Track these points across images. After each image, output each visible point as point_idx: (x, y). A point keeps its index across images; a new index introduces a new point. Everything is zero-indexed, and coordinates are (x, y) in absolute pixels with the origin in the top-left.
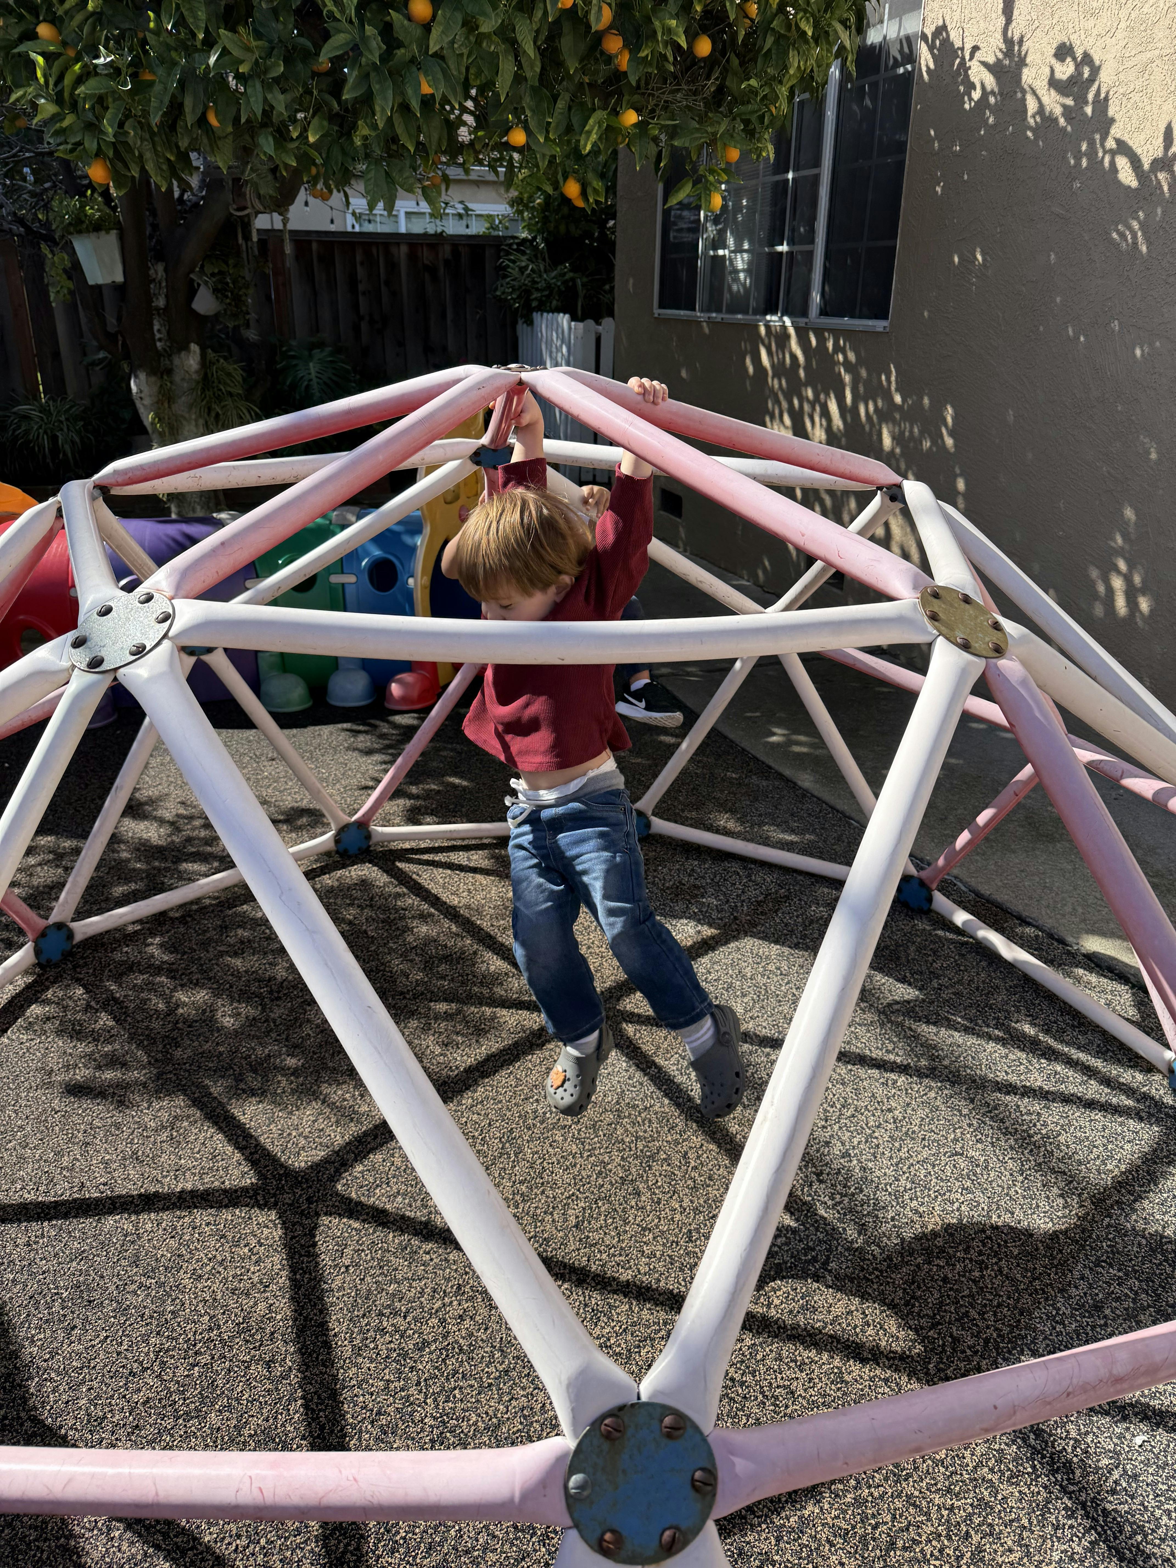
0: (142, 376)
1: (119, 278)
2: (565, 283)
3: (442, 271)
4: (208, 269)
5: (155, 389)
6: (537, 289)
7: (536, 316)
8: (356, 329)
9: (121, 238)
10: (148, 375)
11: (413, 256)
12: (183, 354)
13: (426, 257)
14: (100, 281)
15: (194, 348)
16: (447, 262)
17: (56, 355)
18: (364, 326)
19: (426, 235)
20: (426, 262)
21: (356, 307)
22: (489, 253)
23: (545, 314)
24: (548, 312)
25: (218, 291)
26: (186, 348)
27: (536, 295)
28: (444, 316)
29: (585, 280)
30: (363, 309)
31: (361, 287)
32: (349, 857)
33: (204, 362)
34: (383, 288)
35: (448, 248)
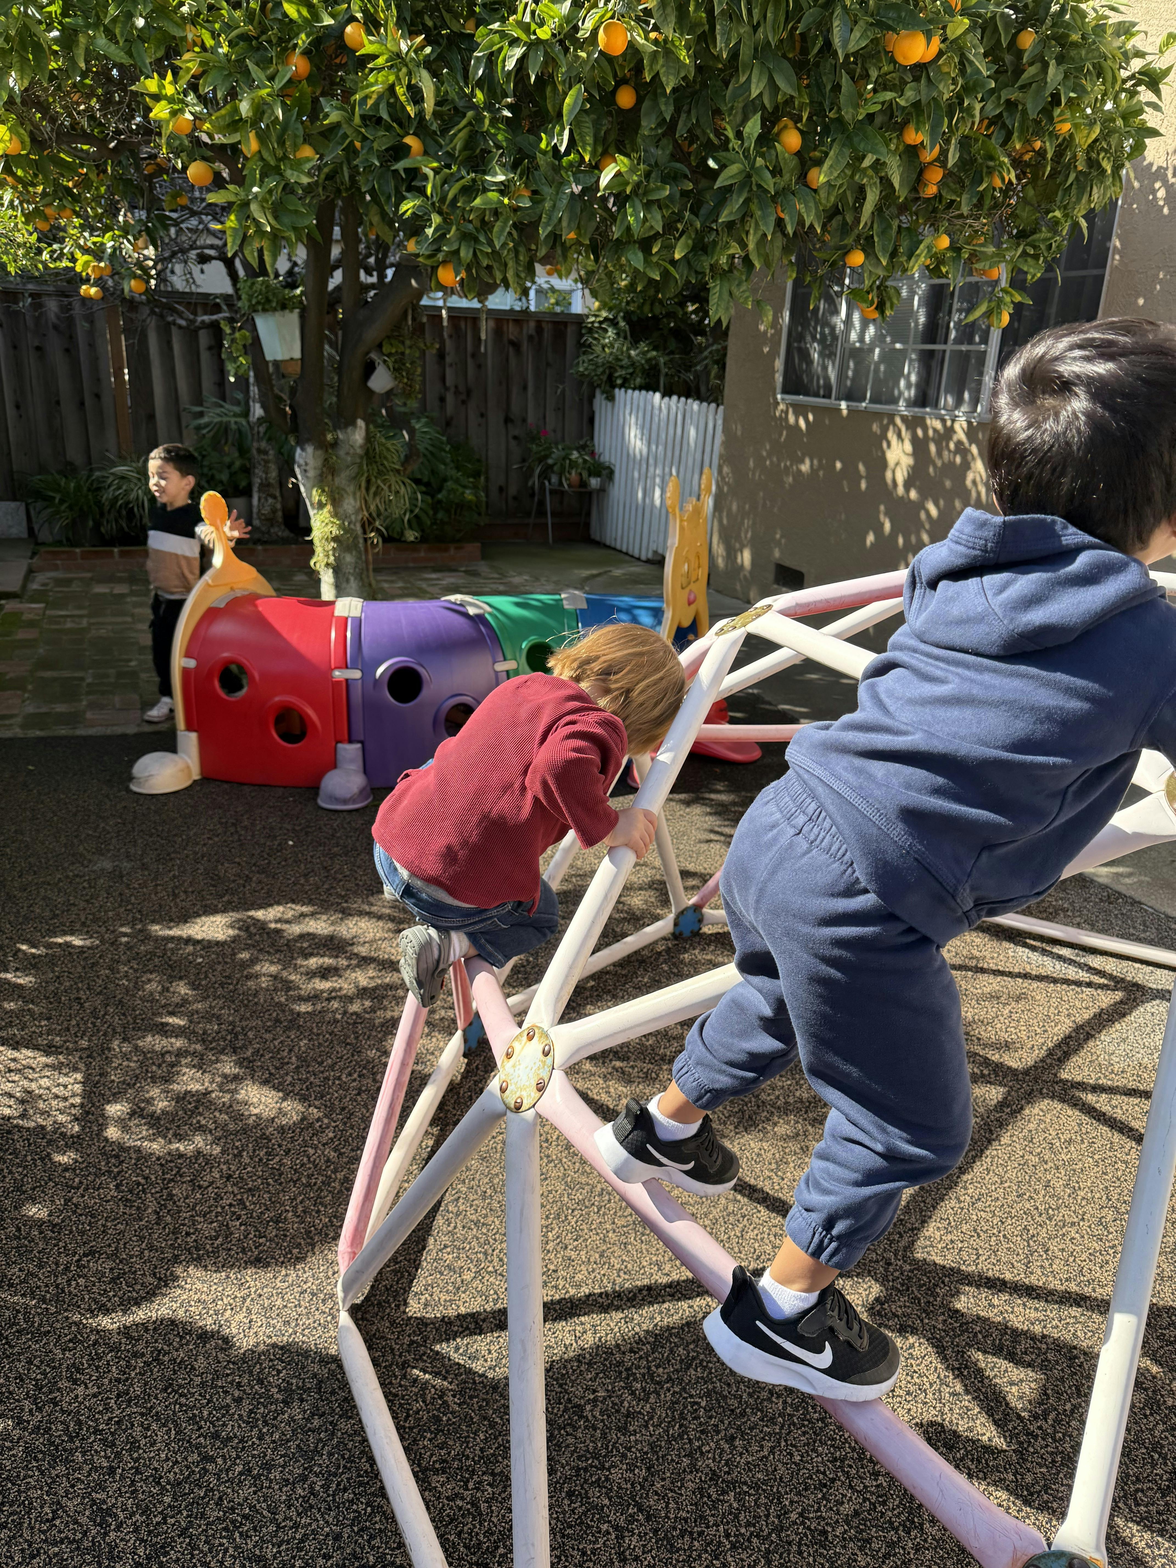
0: (310, 449)
1: (297, 354)
2: (648, 361)
3: (525, 346)
4: (386, 349)
5: (319, 463)
6: (622, 367)
7: (619, 393)
8: (442, 399)
9: (302, 317)
10: (316, 449)
11: (498, 332)
12: (350, 429)
13: (511, 331)
14: (279, 357)
15: (360, 423)
16: (530, 338)
17: (151, 417)
18: (450, 398)
19: (512, 311)
20: (511, 337)
21: (443, 379)
22: (571, 330)
23: (630, 391)
24: (634, 389)
25: (397, 371)
26: (353, 423)
27: (620, 372)
28: (525, 388)
29: (667, 358)
30: (449, 381)
31: (448, 360)
32: (686, 940)
33: (369, 438)
34: (470, 361)
35: (532, 324)
